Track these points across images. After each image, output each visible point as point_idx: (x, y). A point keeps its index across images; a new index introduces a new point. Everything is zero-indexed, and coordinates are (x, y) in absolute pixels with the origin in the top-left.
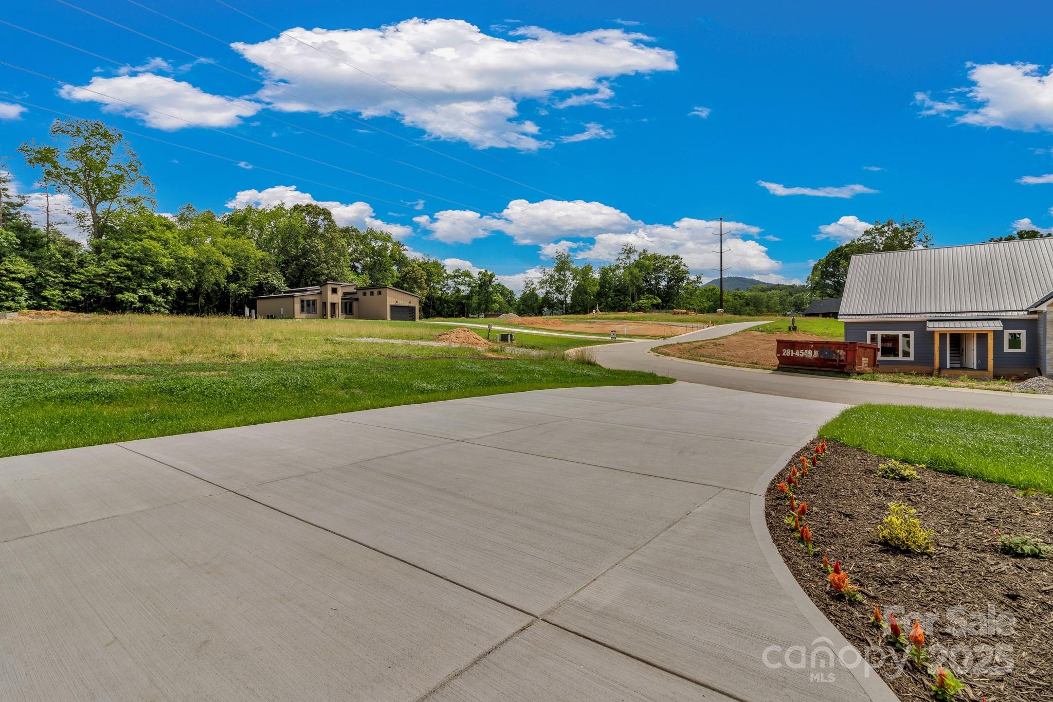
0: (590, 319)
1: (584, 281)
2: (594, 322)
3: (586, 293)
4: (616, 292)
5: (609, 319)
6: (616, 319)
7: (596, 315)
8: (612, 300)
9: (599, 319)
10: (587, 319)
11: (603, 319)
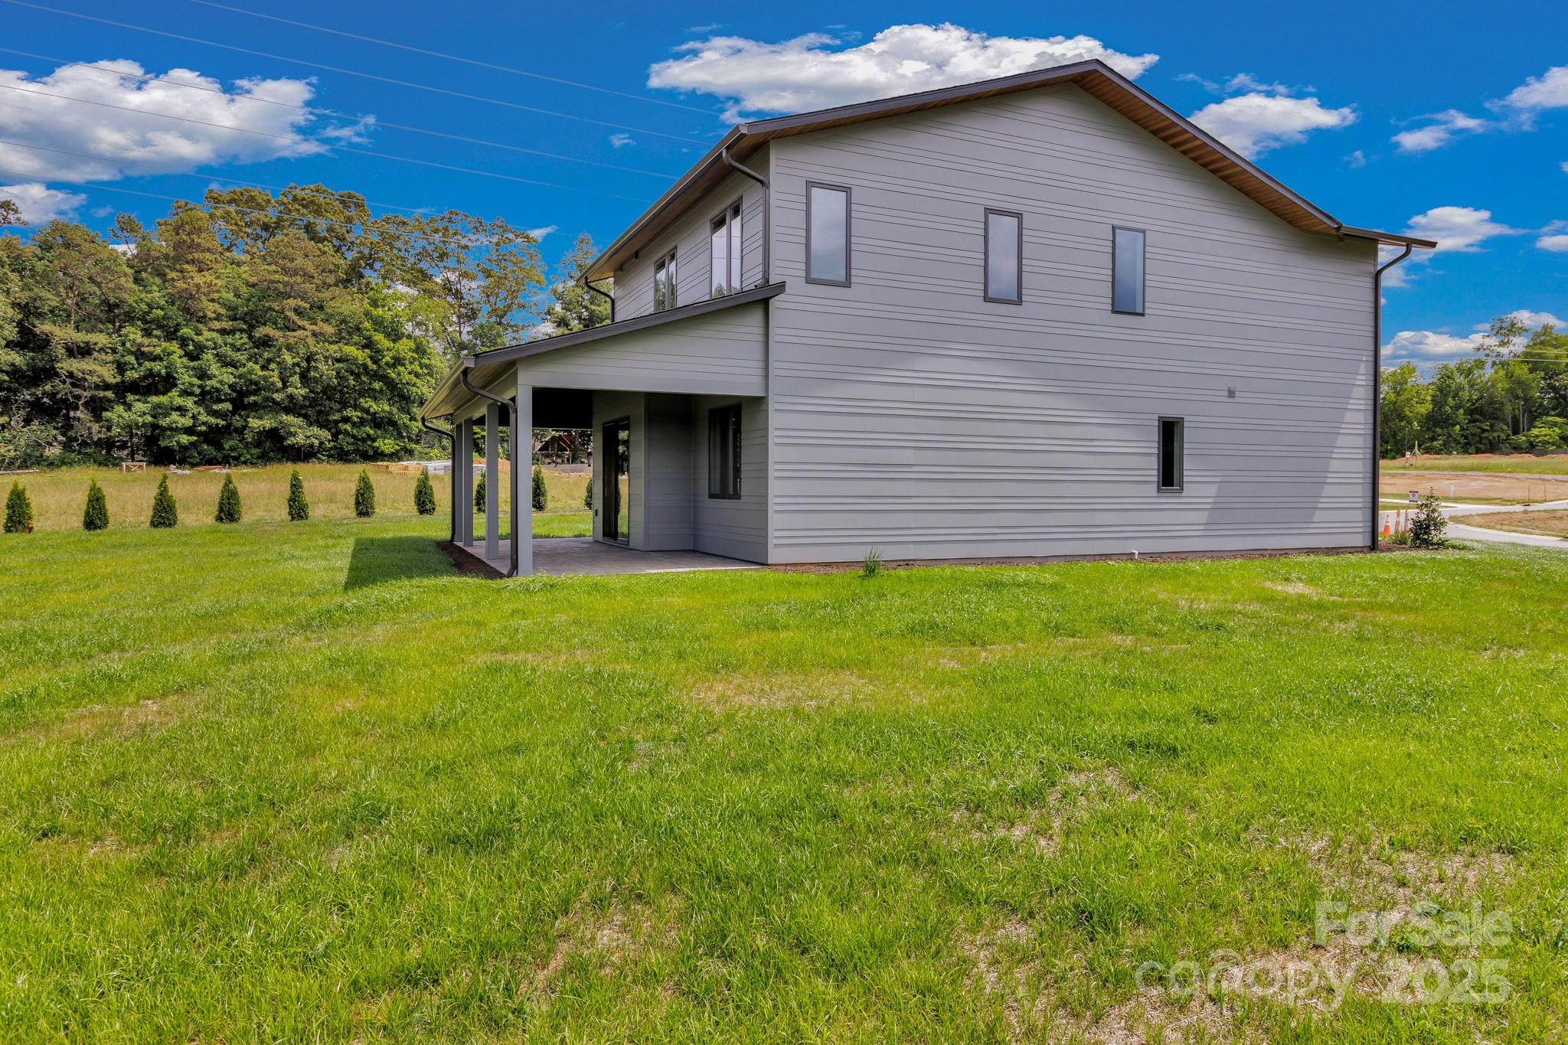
0: (1398, 468)
1: (1398, 394)
2: (1403, 474)
3: (1401, 417)
4: (1471, 415)
5: (1438, 468)
6: (1455, 468)
7: (1413, 461)
8: (1462, 429)
9: (1417, 468)
10: (1392, 469)
11: (1426, 469)
